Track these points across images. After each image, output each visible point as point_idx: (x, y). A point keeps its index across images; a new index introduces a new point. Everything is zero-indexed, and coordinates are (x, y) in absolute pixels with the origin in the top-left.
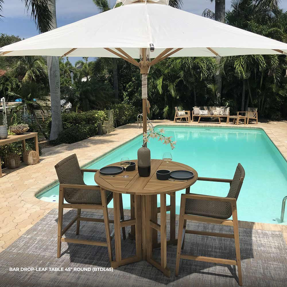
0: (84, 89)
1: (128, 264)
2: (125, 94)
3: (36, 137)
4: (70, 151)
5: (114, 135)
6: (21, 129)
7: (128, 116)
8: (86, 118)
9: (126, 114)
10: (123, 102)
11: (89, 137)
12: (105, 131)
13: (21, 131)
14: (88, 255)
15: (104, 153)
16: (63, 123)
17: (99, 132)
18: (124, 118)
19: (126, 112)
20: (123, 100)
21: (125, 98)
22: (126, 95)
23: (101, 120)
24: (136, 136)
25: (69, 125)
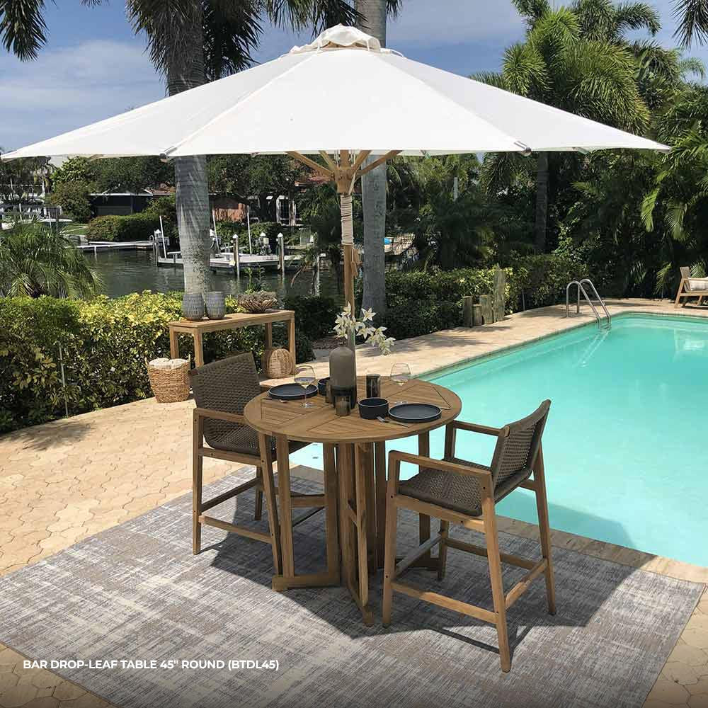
0: (448, 216)
1: (310, 587)
2: (564, 230)
3: (290, 320)
4: (370, 358)
5: (501, 329)
6: (257, 302)
7: (559, 286)
8: (440, 286)
9: (551, 279)
10: (556, 251)
11: (436, 331)
12: (478, 318)
13: (259, 305)
14: (250, 558)
15: (438, 367)
16: (387, 294)
17: (463, 320)
18: (546, 289)
19: (553, 276)
20: (556, 246)
21: (563, 240)
22: (565, 233)
23: (474, 292)
24: (543, 334)
25: (400, 300)
